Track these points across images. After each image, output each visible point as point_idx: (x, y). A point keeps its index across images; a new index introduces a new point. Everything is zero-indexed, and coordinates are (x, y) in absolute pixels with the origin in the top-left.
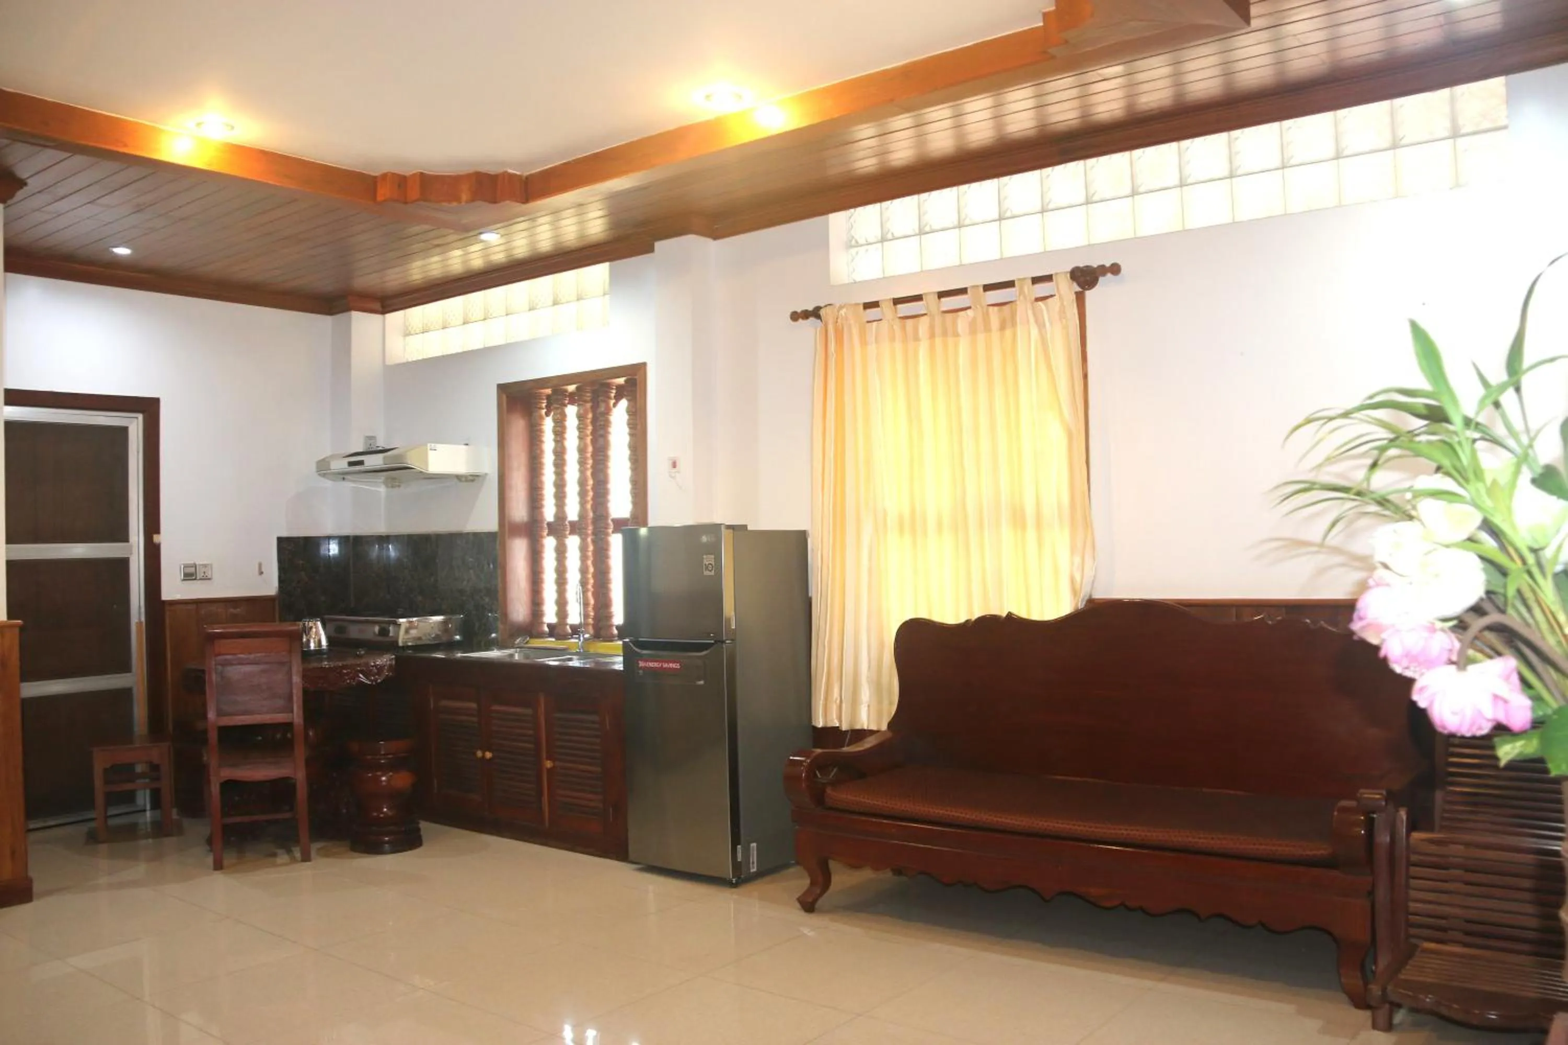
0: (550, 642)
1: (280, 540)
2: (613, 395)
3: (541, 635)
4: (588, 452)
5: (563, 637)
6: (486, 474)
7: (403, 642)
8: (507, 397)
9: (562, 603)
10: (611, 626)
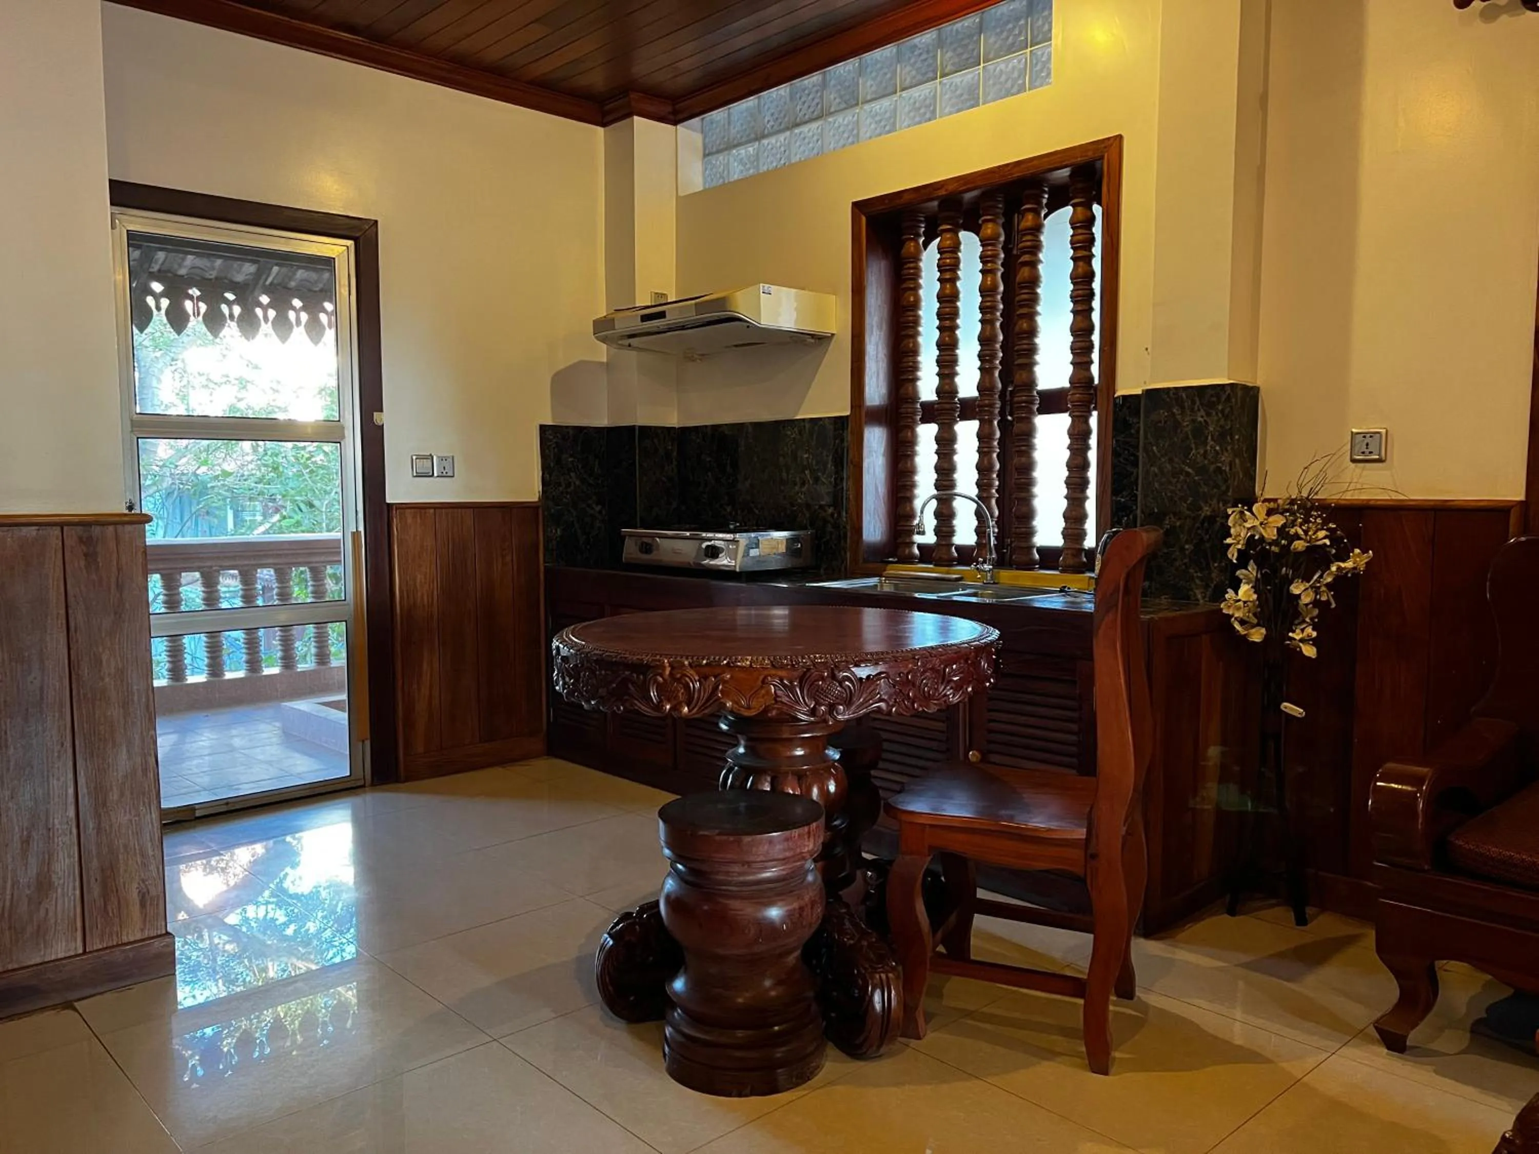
0: (928, 571)
1: (543, 429)
2: (1045, 201)
3: (909, 559)
4: (998, 294)
5: (948, 562)
6: (833, 335)
7: (740, 568)
8: (867, 218)
9: (945, 516)
10: (1031, 547)
